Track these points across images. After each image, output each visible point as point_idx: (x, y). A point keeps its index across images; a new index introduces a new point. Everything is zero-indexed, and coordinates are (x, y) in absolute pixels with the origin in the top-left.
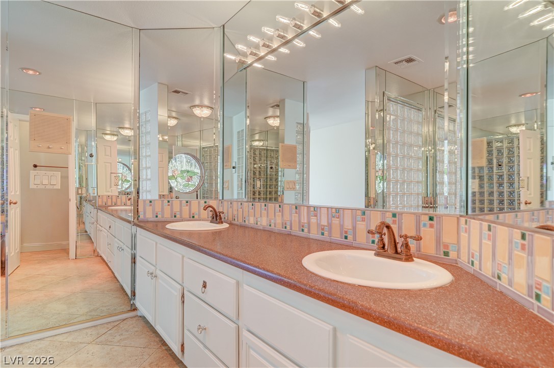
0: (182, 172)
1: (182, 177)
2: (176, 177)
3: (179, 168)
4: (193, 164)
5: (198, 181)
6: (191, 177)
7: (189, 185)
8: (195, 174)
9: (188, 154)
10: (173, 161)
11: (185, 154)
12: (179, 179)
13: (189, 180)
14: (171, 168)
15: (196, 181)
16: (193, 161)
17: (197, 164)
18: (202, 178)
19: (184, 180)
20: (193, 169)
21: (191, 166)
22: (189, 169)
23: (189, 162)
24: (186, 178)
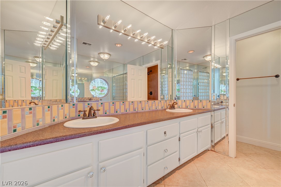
0: (98, 87)
1: (98, 90)
2: (95, 90)
3: (97, 86)
4: (104, 83)
5: (107, 91)
6: (103, 90)
7: (102, 93)
8: (105, 88)
9: (101, 78)
10: (93, 82)
11: (100, 78)
12: (96, 91)
13: (102, 91)
14: (92, 85)
15: (105, 92)
16: (104, 82)
17: (106, 83)
18: (108, 90)
19: (99, 91)
20: (104, 86)
21: (103, 84)
22: (102, 85)
23: (102, 83)
24: (100, 90)
